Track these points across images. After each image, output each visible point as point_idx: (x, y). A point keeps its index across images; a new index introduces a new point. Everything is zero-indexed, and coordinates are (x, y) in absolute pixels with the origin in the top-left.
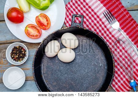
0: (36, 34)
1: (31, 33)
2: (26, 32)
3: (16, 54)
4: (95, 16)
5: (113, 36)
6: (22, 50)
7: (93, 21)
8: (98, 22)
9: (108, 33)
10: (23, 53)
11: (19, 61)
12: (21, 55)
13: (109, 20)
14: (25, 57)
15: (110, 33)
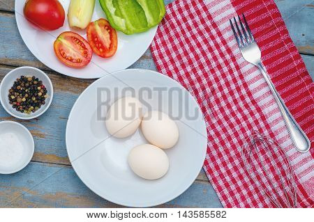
0: (77, 58)
1: (68, 52)
2: (56, 47)
3: (23, 93)
4: (223, 49)
5: (254, 102)
6: (39, 88)
7: (215, 58)
8: (227, 63)
9: (244, 92)
10: (40, 94)
11: (25, 111)
12: (34, 99)
13: (239, 38)
14: (42, 106)
15: (249, 94)
